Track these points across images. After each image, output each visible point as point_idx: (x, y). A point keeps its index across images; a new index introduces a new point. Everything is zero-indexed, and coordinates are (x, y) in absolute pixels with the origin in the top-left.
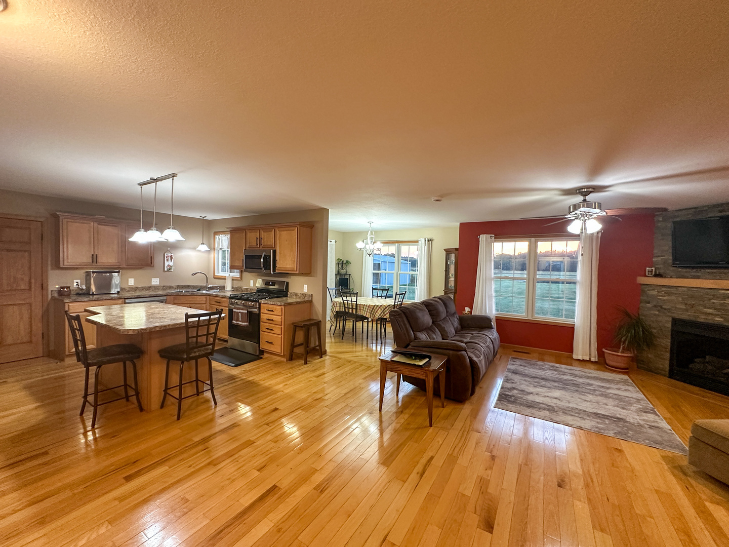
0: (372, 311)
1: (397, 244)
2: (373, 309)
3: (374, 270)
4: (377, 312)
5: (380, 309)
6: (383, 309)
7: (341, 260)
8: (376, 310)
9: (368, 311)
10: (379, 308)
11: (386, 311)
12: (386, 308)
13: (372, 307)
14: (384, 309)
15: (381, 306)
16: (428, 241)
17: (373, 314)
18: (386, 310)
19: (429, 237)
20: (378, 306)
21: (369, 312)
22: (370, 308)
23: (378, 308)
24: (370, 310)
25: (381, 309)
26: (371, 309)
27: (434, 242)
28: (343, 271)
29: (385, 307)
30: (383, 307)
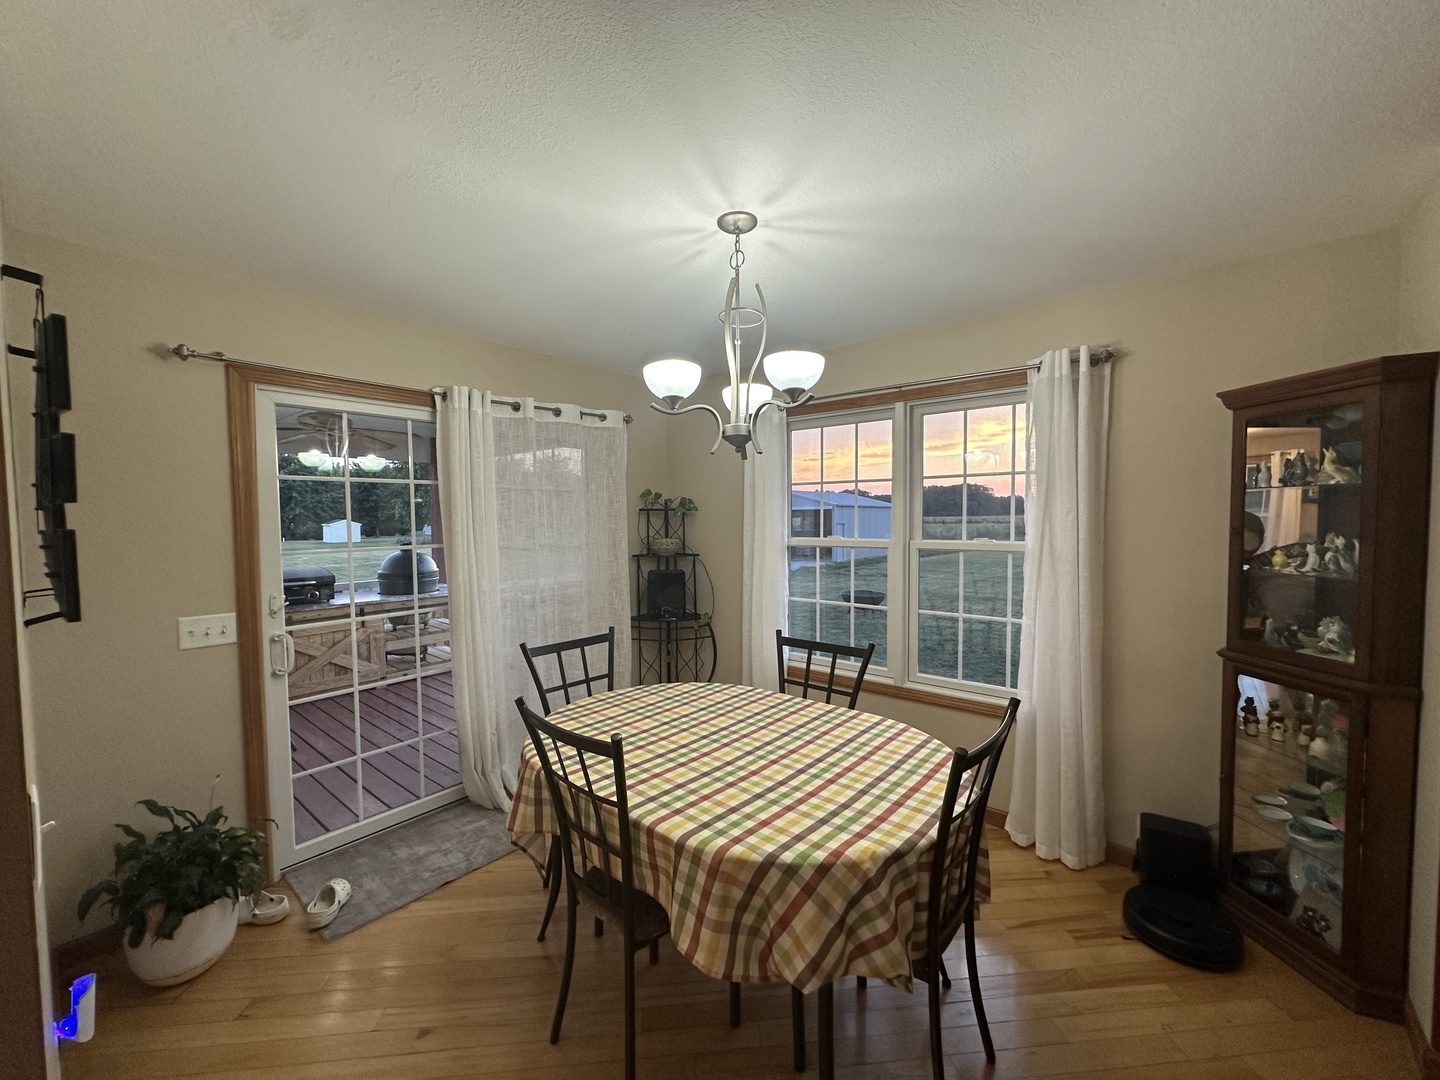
0: (743, 907)
1: (899, 406)
2: (752, 889)
3: (795, 533)
4: (784, 923)
5: (809, 909)
6: (839, 905)
7: (658, 496)
8: (779, 908)
9: (711, 912)
10: (809, 890)
11: (866, 918)
12: (869, 886)
13: (745, 877)
14: (853, 902)
15: (823, 869)
16: (1095, 361)
17: (754, 931)
18: (868, 902)
19: (1104, 340)
20: (791, 871)
21: (718, 927)
22: (730, 880)
23: (794, 889)
24: (724, 902)
25: (825, 907)
26: (738, 894)
27: (1126, 369)
28: (667, 545)
29: (855, 886)
30: (839, 887)
